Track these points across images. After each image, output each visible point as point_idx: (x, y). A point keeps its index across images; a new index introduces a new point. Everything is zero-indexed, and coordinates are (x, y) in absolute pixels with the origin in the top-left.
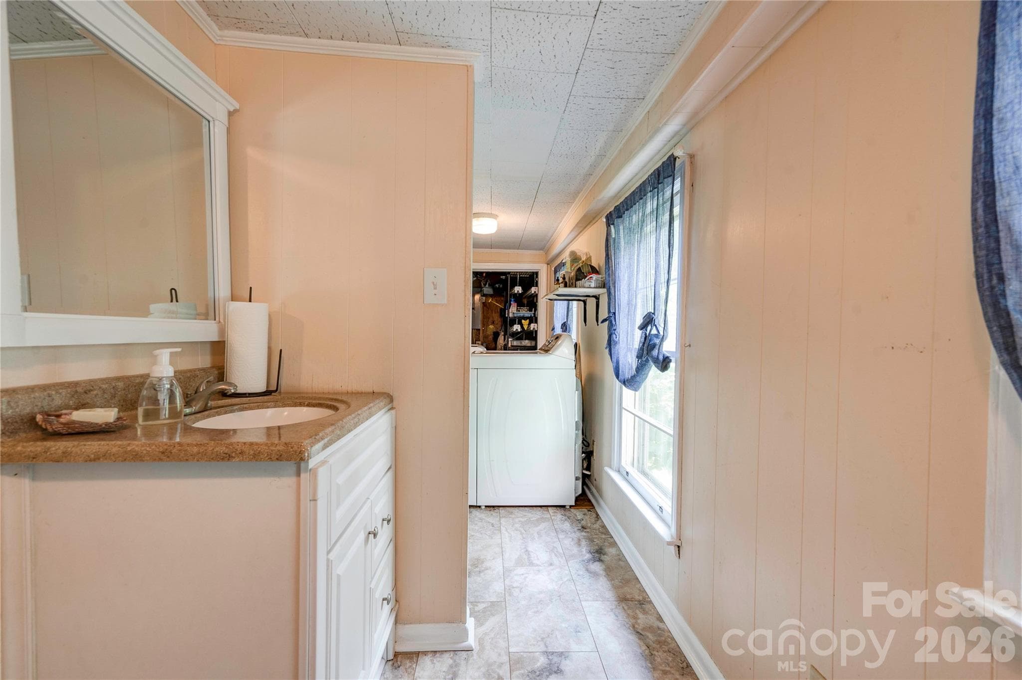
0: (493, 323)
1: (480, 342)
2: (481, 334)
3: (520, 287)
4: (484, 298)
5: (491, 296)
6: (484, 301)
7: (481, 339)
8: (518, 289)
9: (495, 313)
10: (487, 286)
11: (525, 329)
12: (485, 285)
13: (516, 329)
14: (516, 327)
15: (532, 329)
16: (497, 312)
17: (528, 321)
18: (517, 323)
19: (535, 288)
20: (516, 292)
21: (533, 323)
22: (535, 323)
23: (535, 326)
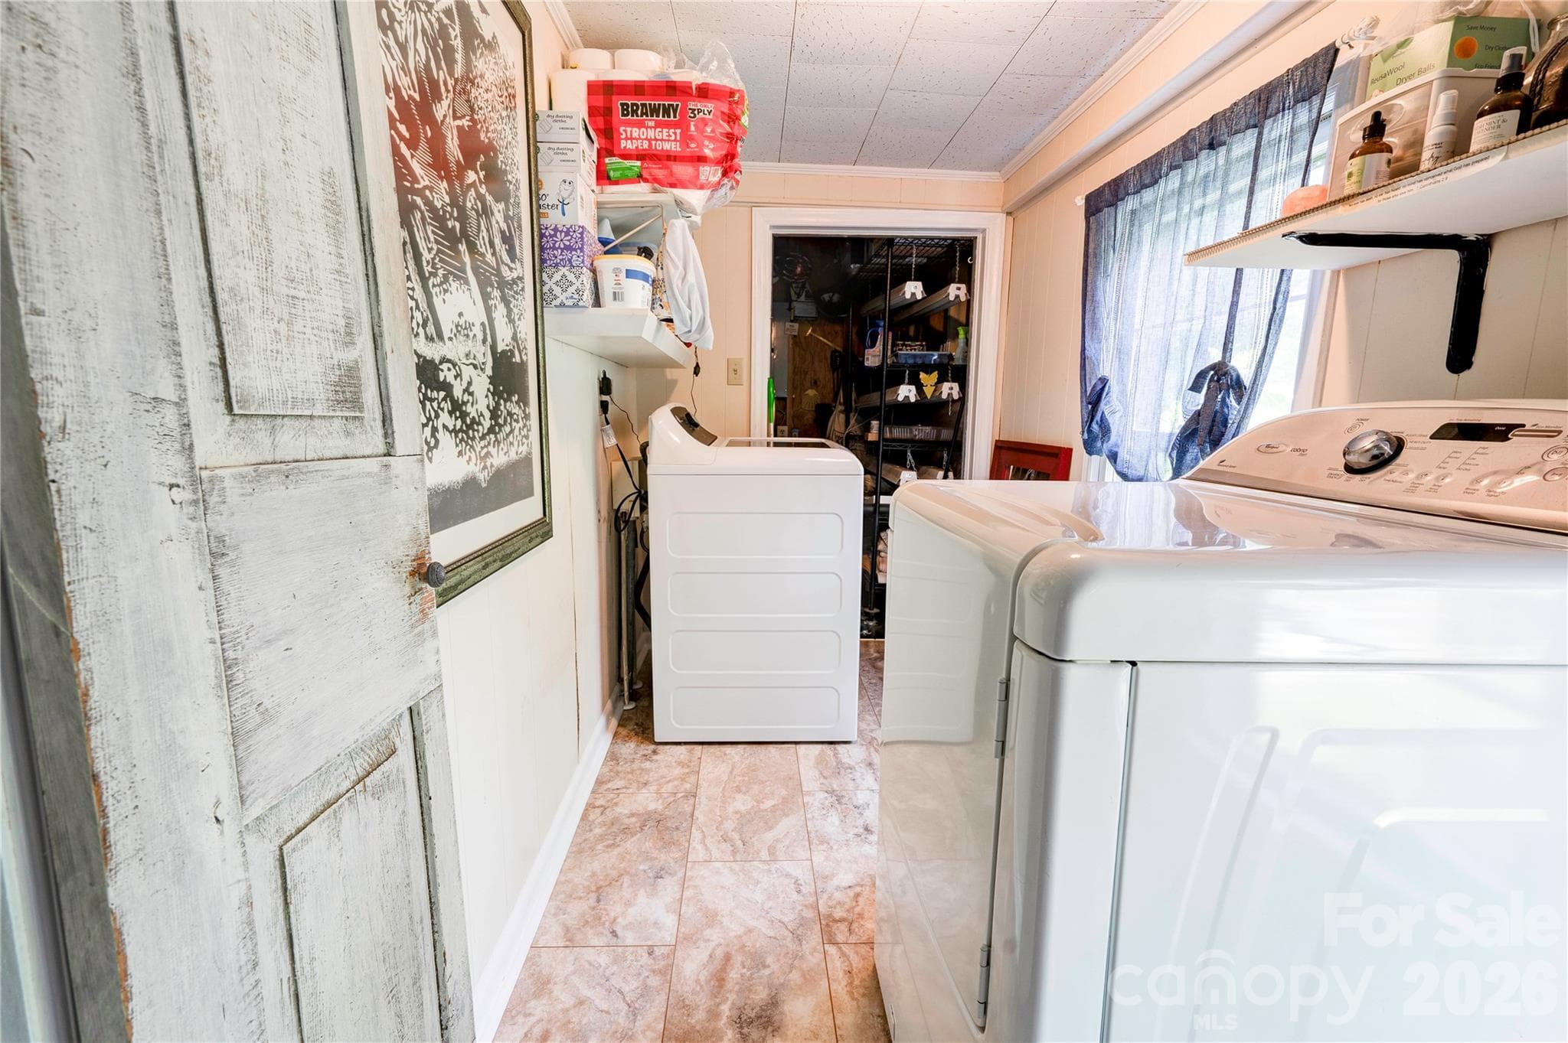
0: (815, 384)
1: (785, 428)
2: (788, 410)
3: (919, 284)
4: (796, 326)
5: (811, 321)
6: (796, 334)
7: (789, 421)
8: (913, 289)
9: (820, 361)
10: (803, 298)
11: (926, 397)
12: (799, 296)
13: (906, 397)
14: (906, 392)
15: (944, 396)
16: (826, 358)
17: (935, 375)
18: (906, 381)
19: (959, 285)
20: (908, 296)
21: (948, 381)
22: (953, 381)
23: (951, 389)
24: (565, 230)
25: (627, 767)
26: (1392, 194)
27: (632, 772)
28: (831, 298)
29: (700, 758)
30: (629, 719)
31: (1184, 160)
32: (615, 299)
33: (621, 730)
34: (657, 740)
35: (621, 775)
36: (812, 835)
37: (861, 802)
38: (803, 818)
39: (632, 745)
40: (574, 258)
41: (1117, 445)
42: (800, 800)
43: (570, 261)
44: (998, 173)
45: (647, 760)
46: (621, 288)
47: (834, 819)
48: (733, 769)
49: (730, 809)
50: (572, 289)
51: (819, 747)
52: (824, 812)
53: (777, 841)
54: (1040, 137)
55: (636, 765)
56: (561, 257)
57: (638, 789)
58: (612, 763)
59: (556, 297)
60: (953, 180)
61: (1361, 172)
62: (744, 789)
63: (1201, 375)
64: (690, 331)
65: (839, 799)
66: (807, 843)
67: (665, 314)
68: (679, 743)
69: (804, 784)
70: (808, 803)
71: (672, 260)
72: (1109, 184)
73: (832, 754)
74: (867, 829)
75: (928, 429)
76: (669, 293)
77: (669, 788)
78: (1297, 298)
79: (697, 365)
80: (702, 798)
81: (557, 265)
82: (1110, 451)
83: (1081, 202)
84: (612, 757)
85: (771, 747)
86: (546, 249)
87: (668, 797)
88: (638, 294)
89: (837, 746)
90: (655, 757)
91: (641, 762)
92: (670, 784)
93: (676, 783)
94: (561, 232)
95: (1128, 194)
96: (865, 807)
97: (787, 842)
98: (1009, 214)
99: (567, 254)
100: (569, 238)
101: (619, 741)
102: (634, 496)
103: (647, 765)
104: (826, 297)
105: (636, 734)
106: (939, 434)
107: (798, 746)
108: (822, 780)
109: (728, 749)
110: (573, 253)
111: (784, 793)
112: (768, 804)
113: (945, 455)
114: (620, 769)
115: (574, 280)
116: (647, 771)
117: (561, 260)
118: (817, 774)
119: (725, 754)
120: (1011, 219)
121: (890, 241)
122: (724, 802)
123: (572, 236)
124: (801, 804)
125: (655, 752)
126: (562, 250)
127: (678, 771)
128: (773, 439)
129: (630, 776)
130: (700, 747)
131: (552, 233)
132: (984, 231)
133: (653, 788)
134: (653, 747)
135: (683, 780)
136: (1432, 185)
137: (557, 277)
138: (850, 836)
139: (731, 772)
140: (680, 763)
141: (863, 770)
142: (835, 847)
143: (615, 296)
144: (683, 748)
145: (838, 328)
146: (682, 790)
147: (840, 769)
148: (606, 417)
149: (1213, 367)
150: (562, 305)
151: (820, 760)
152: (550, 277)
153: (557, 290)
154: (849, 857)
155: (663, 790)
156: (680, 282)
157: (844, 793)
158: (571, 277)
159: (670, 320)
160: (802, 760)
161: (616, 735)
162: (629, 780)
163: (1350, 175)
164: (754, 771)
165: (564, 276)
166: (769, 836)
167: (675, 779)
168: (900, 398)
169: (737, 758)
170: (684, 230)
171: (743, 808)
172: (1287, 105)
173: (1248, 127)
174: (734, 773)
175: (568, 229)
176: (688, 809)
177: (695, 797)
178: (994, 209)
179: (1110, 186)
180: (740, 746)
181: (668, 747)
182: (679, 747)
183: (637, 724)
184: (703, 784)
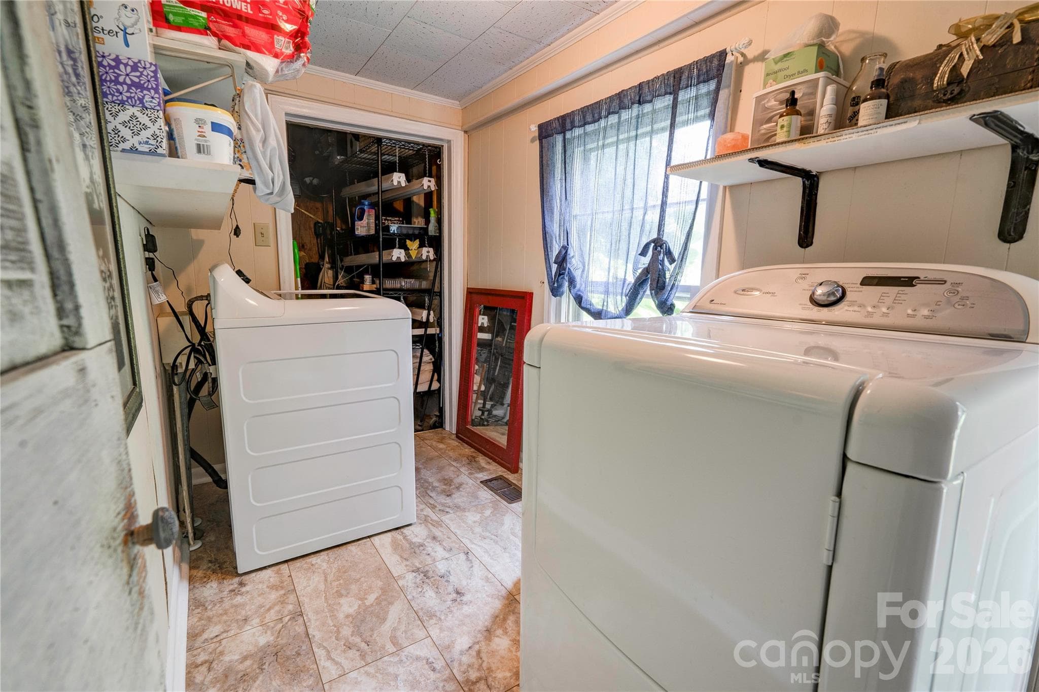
3: (403, 175)
8: (399, 178)
11: (412, 258)
13: (398, 257)
14: (398, 254)
15: (424, 257)
16: (310, 228)
17: (417, 242)
18: (397, 246)
19: (429, 179)
20: (395, 183)
21: (425, 247)
22: (430, 247)
23: (428, 252)
24: (131, 63)
25: (218, 609)
26: (836, 139)
27: (226, 612)
28: (311, 181)
29: (290, 576)
30: (199, 559)
31: (620, 109)
32: (199, 151)
33: (194, 572)
34: (240, 571)
35: (215, 619)
36: (420, 614)
37: (443, 571)
38: (406, 601)
39: (214, 584)
40: (147, 98)
41: (579, 290)
42: (396, 586)
43: (141, 100)
44: (458, 103)
45: (236, 595)
46: (206, 141)
47: (430, 593)
48: (326, 577)
49: (341, 616)
50: (145, 134)
51: (389, 534)
52: (420, 590)
53: (395, 629)
54: (497, 80)
55: (227, 604)
56: (128, 94)
57: (240, 628)
58: (199, 610)
59: (124, 140)
60: (429, 102)
61: (790, 125)
62: (343, 592)
63: (647, 246)
64: (272, 193)
65: (426, 574)
66: (420, 622)
67: (246, 174)
68: (265, 568)
69: (393, 570)
70: (404, 587)
71: (252, 122)
72: (558, 118)
73: (402, 538)
74: (458, 593)
75: (413, 281)
76: (249, 153)
77: (272, 615)
78: (704, 200)
79: (237, 227)
80: (310, 614)
81: (122, 103)
82: (576, 294)
83: (534, 128)
84: (196, 604)
85: (350, 547)
86: (106, 81)
87: (275, 625)
88: (222, 148)
89: (402, 530)
90: (244, 589)
91: (231, 599)
92: (272, 611)
93: (277, 608)
94: (126, 65)
95: (575, 127)
96: (448, 574)
97: (403, 628)
98: (466, 132)
99: (137, 93)
100: (138, 74)
101: (197, 585)
102: (187, 351)
103: (239, 600)
104: (308, 180)
105: (214, 572)
106: (420, 285)
107: (372, 539)
108: (405, 563)
109: (313, 560)
110: (145, 92)
111: (380, 583)
112: (371, 598)
113: (427, 299)
114: (210, 613)
115: (149, 124)
116: (242, 605)
117: (128, 98)
118: (398, 558)
119: (312, 565)
120: (466, 136)
121: (378, 140)
122: (331, 611)
123: (142, 73)
124: (398, 589)
125: (242, 584)
126: (129, 87)
127: (274, 596)
128: (301, 292)
129: (225, 618)
130: (285, 566)
131: (113, 63)
132: (449, 142)
133: (256, 621)
134: (237, 580)
135: (283, 602)
136: (867, 136)
137: (124, 116)
138: (449, 603)
139: (326, 580)
140: (273, 587)
141: (432, 545)
142: (443, 618)
143: (200, 149)
144: (269, 572)
145: (319, 205)
146: (286, 613)
147: (416, 549)
148: (153, 275)
149: (654, 241)
150: (133, 150)
151: (396, 546)
152: (115, 116)
153: (125, 132)
154: (457, 622)
155: (267, 621)
156: (261, 145)
157: (427, 568)
158: (144, 119)
159: (251, 182)
160: (381, 551)
161: (191, 580)
162: (225, 622)
163: (782, 127)
164: (345, 572)
165: (133, 116)
166: (386, 627)
167: (274, 605)
168: (394, 259)
169: (325, 565)
170: (260, 93)
171: (351, 611)
172: (693, 83)
173: (666, 93)
174: (329, 580)
175: (135, 64)
176: (300, 629)
177: (302, 615)
178: (454, 127)
179: (558, 120)
180: (322, 553)
181: (253, 575)
182: (264, 572)
183: (210, 562)
184: (305, 600)
